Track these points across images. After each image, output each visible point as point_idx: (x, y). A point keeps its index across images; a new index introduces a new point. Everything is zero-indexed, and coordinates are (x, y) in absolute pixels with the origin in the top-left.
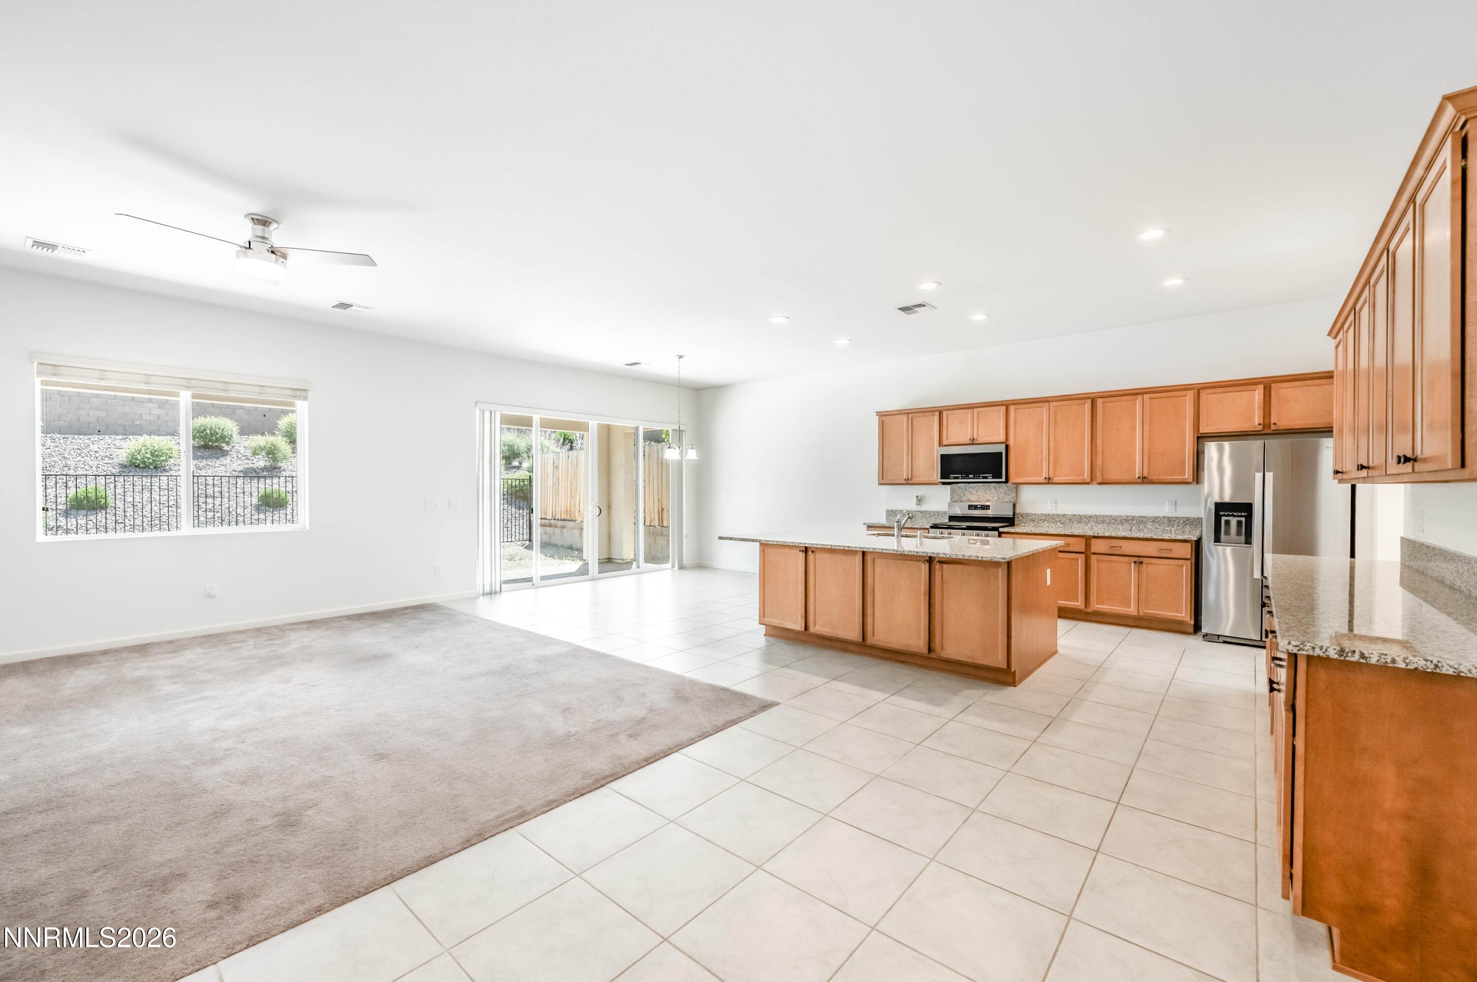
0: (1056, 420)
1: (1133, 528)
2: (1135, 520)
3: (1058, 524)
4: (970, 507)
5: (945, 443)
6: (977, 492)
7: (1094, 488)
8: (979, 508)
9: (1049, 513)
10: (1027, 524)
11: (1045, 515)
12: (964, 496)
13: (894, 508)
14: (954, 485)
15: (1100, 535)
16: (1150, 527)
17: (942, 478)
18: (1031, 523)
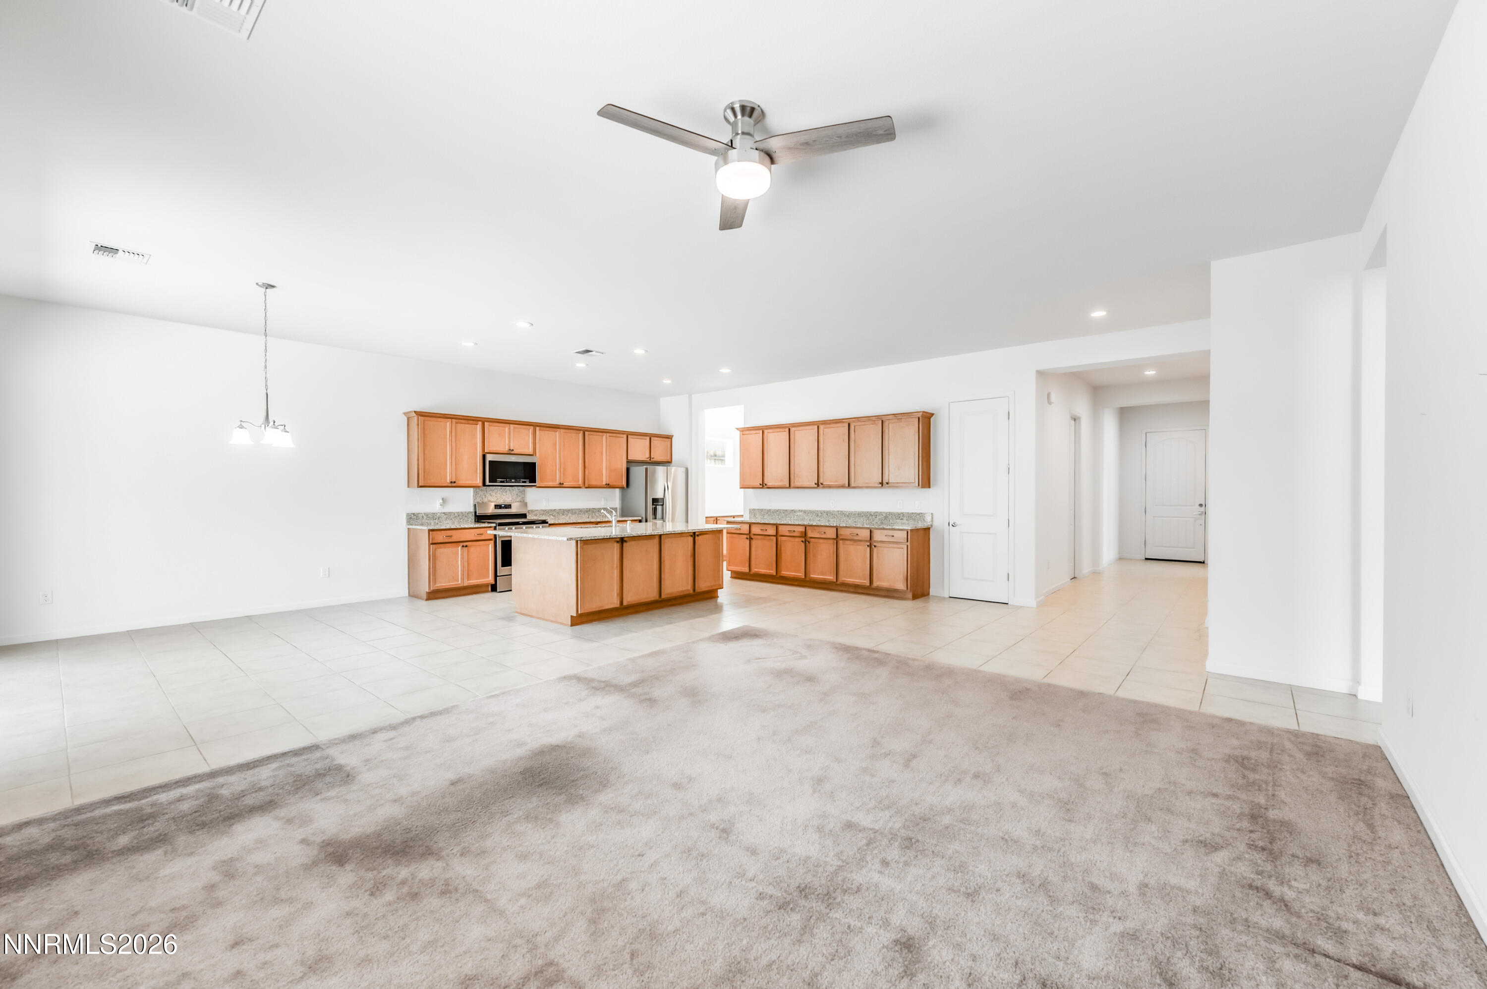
0: (564, 442)
4: (497, 507)
5: (487, 451)
7: (583, 491)
8: (503, 507)
9: (546, 509)
11: (543, 511)
12: (487, 497)
13: (415, 510)
17: (490, 482)
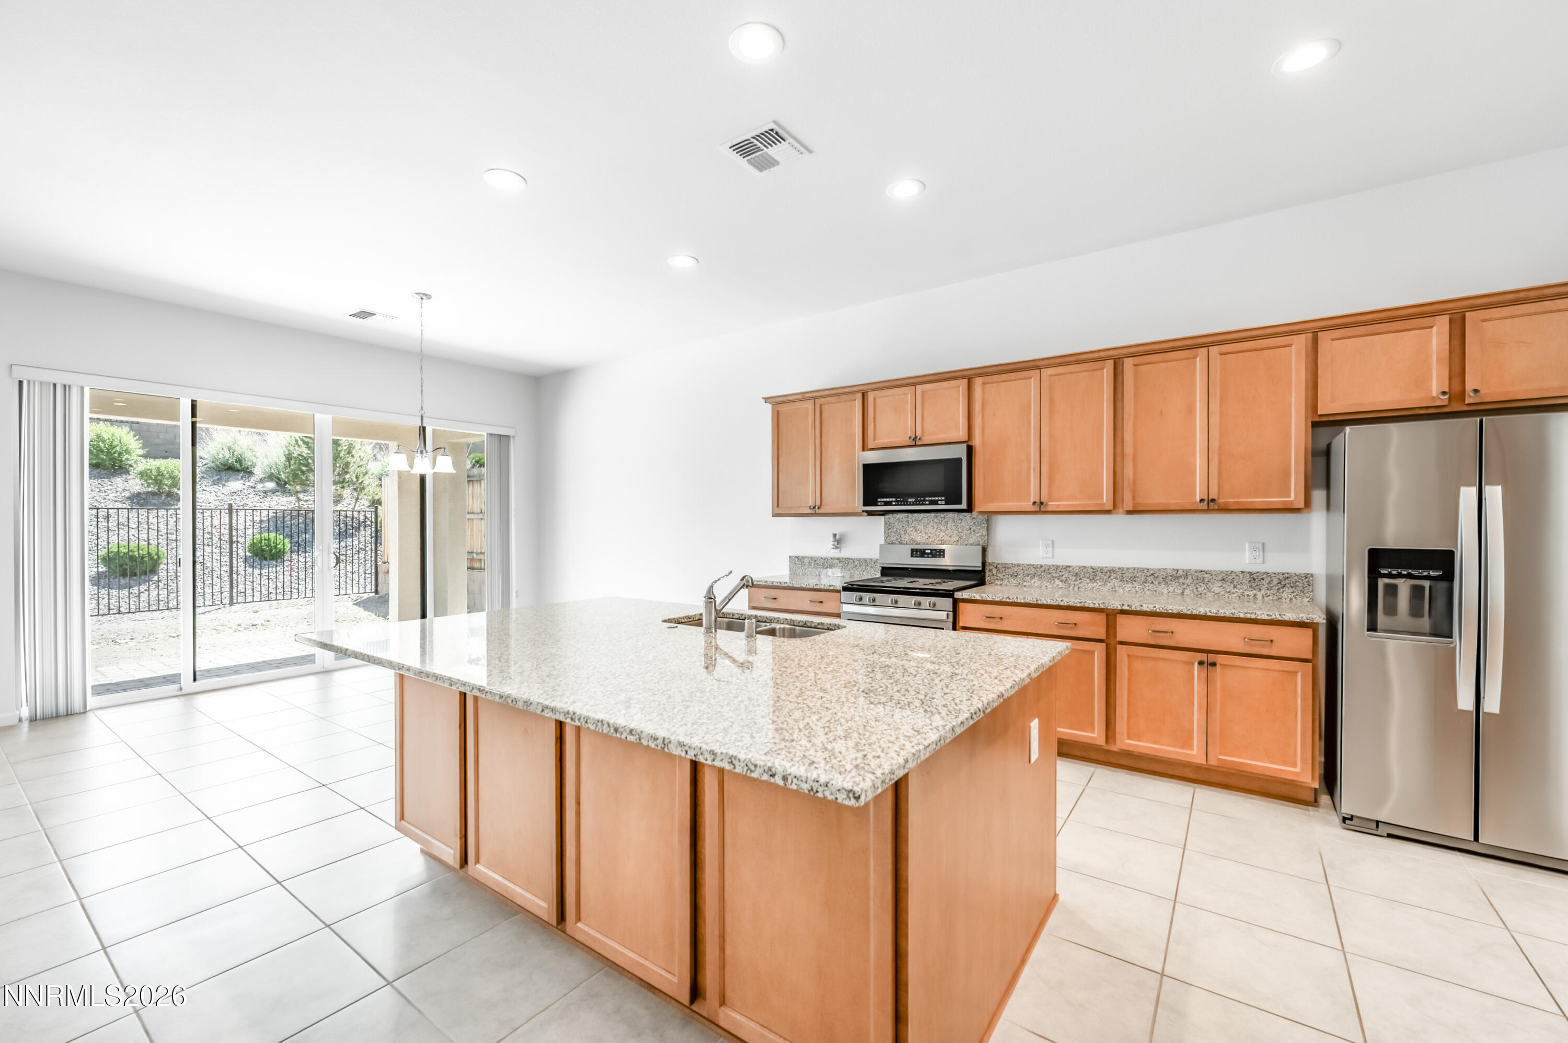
0: (1052, 400)
1: (1186, 592)
2: (1190, 578)
3: (1057, 582)
4: (916, 553)
5: (871, 445)
6: (925, 527)
7: (1118, 520)
8: (928, 554)
9: (1043, 564)
10: (1005, 582)
11: (1035, 567)
12: (905, 534)
13: (801, 553)
14: (890, 516)
15: (1133, 608)
16: (1216, 589)
17: (865, 504)
18: (1011, 580)
